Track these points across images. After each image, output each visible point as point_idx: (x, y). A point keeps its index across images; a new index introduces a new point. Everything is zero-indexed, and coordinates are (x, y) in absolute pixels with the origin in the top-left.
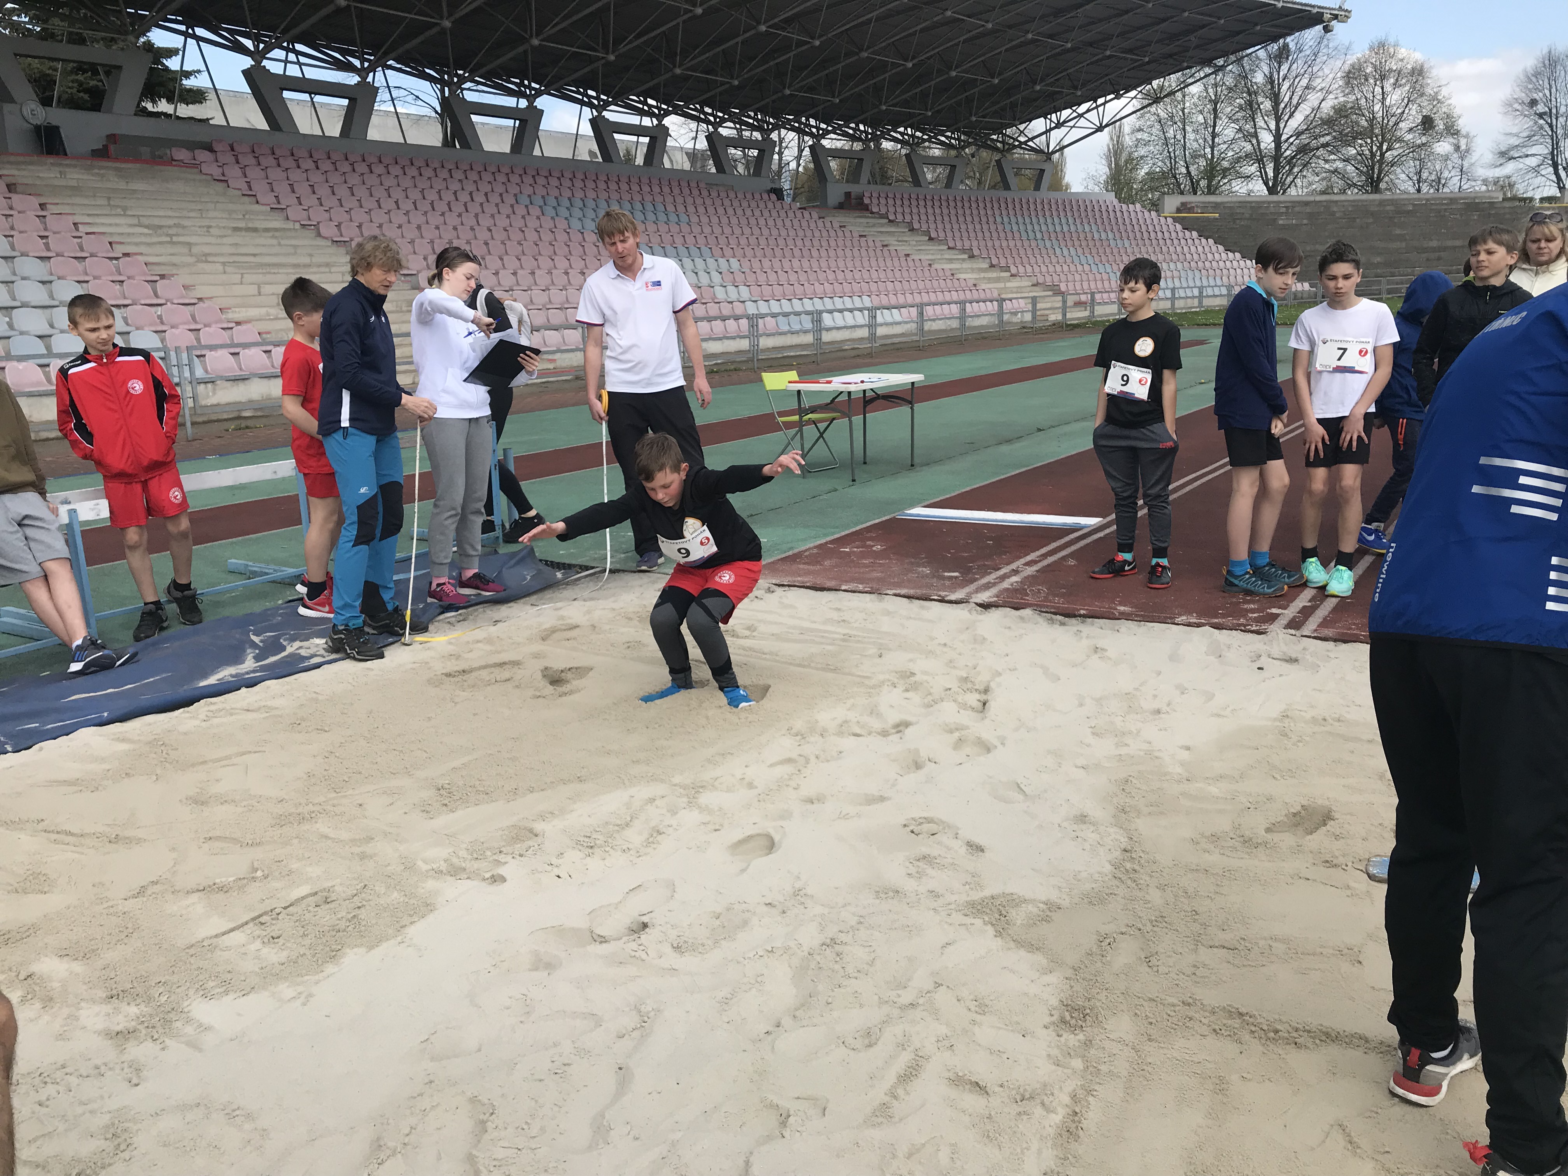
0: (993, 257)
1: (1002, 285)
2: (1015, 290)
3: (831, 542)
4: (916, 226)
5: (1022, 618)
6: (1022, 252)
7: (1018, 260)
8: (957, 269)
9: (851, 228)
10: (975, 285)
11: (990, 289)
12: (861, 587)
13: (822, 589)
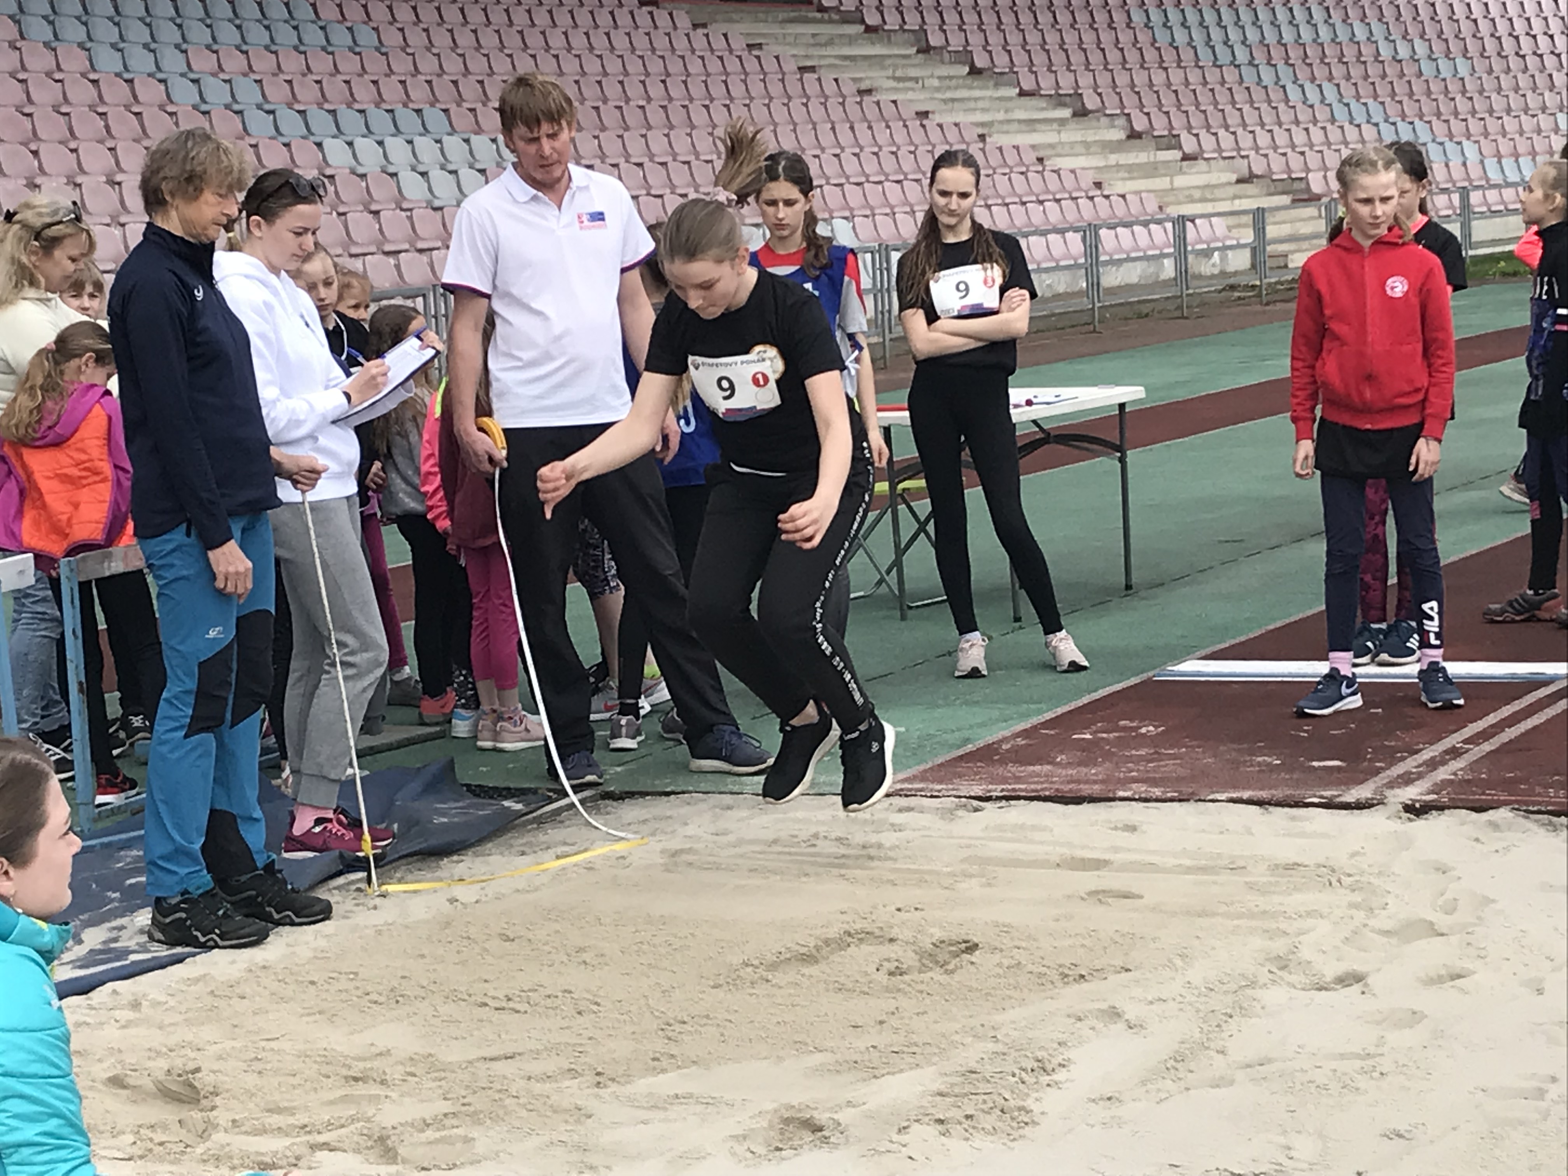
0: (1136, 114)
1: (1162, 183)
2: (1197, 194)
3: (1046, 724)
4: (935, 40)
5: (1494, 826)
6: (1204, 98)
7: (1196, 120)
8: (1052, 146)
9: (777, 49)
10: (1098, 185)
11: (1138, 193)
12: (1157, 792)
13: (1078, 800)
